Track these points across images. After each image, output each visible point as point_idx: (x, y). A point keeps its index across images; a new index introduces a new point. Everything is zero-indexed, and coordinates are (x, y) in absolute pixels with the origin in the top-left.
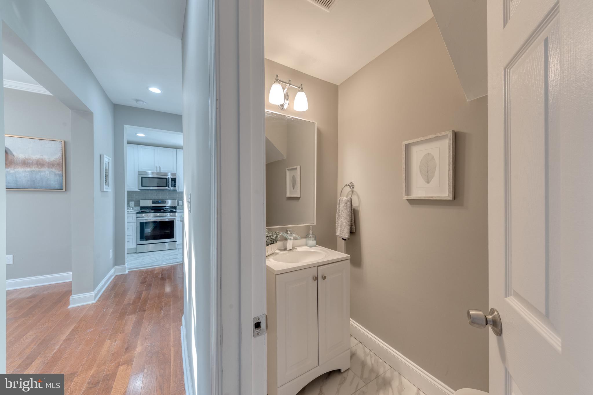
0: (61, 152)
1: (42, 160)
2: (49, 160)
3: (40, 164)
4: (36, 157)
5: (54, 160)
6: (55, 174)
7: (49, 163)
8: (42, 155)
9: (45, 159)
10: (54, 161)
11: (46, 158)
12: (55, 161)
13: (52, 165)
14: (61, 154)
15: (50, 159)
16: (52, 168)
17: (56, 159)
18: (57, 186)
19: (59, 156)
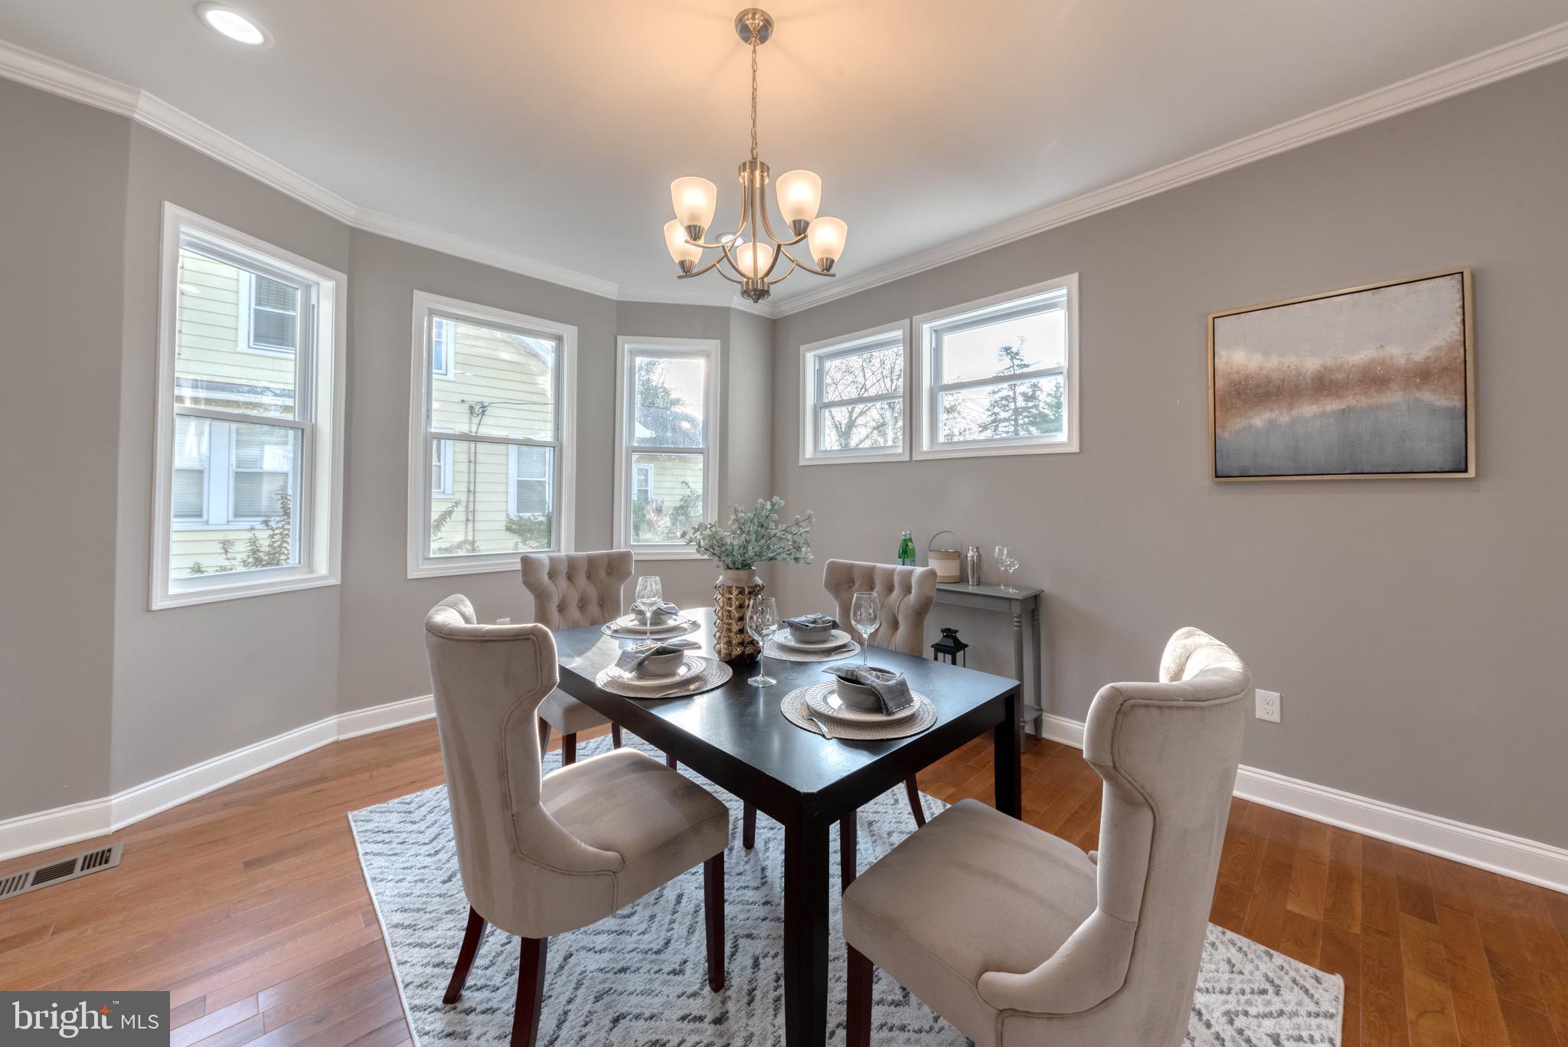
0: (1459, 319)
1: (1383, 363)
2: (1408, 359)
3: (1374, 379)
4: (1360, 356)
5: (1428, 355)
6: (1434, 412)
7: (1407, 371)
8: (1382, 346)
9: (1392, 358)
10: (1428, 358)
11: (1398, 353)
12: (1432, 360)
13: (1423, 375)
14: (1460, 326)
15: (1412, 357)
16: (1418, 387)
17: (1438, 349)
18: (1439, 461)
19: (1451, 337)
